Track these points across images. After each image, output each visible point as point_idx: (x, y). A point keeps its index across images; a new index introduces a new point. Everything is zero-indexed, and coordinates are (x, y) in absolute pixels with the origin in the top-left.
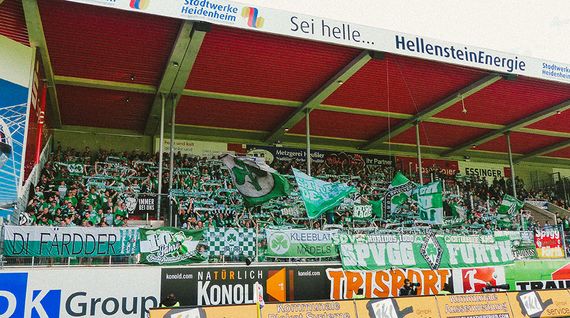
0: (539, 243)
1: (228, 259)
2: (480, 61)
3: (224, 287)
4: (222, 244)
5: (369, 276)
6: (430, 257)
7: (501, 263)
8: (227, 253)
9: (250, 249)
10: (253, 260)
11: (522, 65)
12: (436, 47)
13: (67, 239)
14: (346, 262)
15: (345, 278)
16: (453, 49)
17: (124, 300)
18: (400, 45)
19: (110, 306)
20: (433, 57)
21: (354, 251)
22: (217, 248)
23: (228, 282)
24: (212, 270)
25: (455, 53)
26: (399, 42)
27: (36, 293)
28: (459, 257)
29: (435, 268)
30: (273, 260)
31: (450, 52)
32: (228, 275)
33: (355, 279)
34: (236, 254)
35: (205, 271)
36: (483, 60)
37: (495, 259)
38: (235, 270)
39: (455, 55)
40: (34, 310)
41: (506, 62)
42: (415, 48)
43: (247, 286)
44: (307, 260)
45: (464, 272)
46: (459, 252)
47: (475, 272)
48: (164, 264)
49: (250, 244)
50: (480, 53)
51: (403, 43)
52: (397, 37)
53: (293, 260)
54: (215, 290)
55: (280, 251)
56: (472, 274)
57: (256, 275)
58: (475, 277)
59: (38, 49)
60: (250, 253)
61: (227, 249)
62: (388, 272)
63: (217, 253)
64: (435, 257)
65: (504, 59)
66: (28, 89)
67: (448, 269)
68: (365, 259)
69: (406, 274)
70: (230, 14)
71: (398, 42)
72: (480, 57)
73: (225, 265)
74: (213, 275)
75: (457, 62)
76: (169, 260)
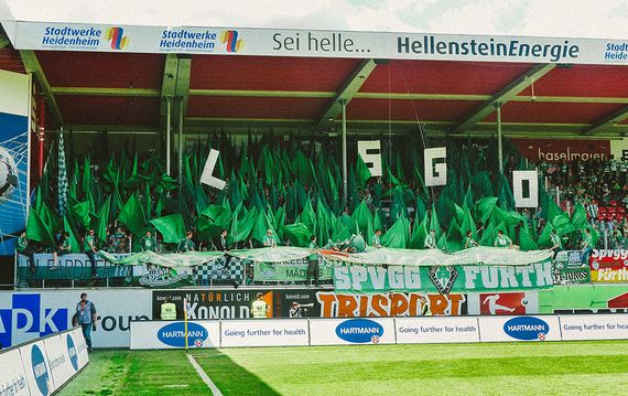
0: (596, 265)
1: (216, 283)
2: (511, 54)
3: (211, 308)
4: (210, 268)
5: (364, 299)
6: (441, 281)
7: (535, 287)
8: (215, 277)
9: (238, 272)
10: (241, 283)
11: (574, 50)
12: (451, 44)
13: (69, 264)
14: (338, 285)
15: (337, 302)
16: (473, 44)
17: (121, 318)
18: (403, 48)
19: (109, 323)
20: (447, 57)
21: (350, 274)
22: (205, 272)
23: (214, 304)
24: (200, 293)
25: (476, 47)
26: (403, 44)
27: (48, 311)
28: (478, 280)
29: (445, 292)
30: (261, 283)
31: (469, 47)
32: (215, 298)
33: (348, 303)
34: (224, 277)
35: (193, 293)
36: (516, 52)
37: (527, 282)
38: (222, 292)
39: (477, 51)
40: (47, 325)
41: (549, 49)
42: (422, 49)
43: (233, 308)
44: (296, 283)
45: (483, 297)
46: (479, 275)
47: (497, 297)
48: (156, 287)
49: (238, 268)
50: (512, 43)
51: (407, 45)
52: (400, 39)
53: (282, 283)
54: (203, 311)
55: (267, 275)
56: (493, 300)
57: (242, 297)
58: (497, 302)
59: (34, 74)
60: (238, 276)
61: (215, 273)
62: (387, 296)
63: (205, 277)
64: (447, 281)
65: (546, 47)
66: (27, 118)
67: (462, 294)
68: (361, 283)
69: (408, 299)
70: (208, 41)
71: (400, 45)
72: (512, 48)
73: (212, 288)
74: (200, 297)
75: (479, 58)
76: (161, 283)
